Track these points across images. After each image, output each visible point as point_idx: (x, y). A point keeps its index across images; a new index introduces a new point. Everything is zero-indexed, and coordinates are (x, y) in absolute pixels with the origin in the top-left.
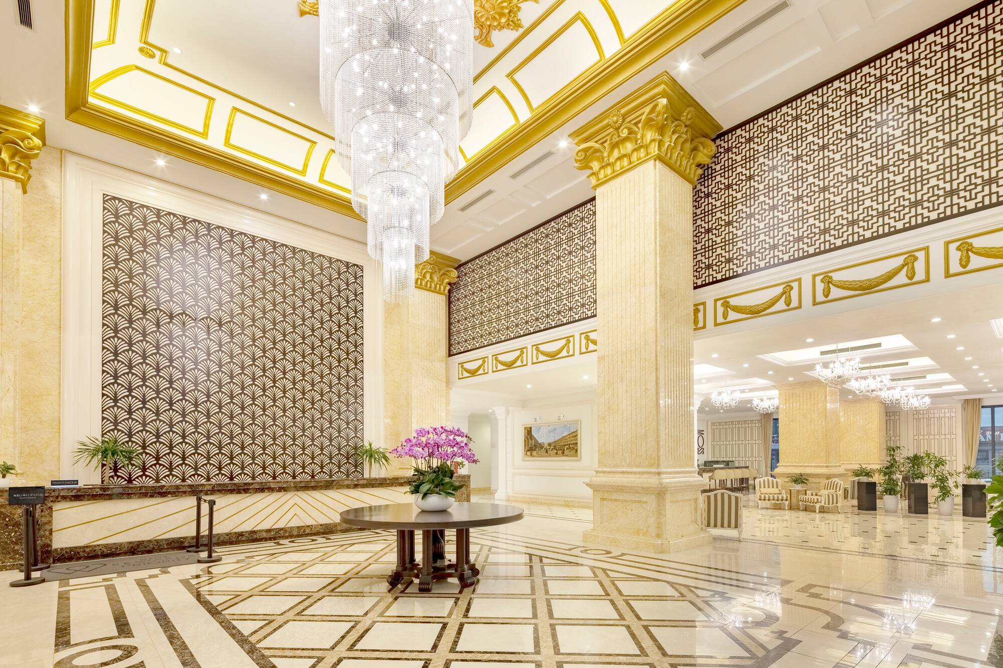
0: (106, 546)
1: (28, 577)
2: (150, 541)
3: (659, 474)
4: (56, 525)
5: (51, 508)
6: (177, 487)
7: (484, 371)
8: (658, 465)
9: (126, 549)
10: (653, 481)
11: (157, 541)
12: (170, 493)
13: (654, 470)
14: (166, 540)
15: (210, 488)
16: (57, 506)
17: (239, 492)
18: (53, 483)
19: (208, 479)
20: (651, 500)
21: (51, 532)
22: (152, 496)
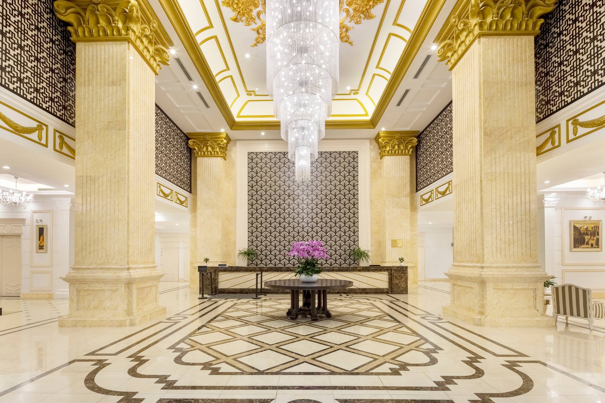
0: (233, 289)
1: (203, 296)
2: (246, 289)
3: (482, 267)
4: (219, 281)
5: (218, 274)
6: (255, 268)
7: (432, 199)
8: (483, 262)
9: (239, 291)
10: (476, 273)
11: (249, 289)
12: (253, 270)
13: (478, 265)
14: (252, 289)
15: (266, 269)
16: (220, 273)
17: (278, 271)
18: (219, 265)
19: (266, 265)
20: (475, 286)
21: (218, 282)
22: (247, 271)
